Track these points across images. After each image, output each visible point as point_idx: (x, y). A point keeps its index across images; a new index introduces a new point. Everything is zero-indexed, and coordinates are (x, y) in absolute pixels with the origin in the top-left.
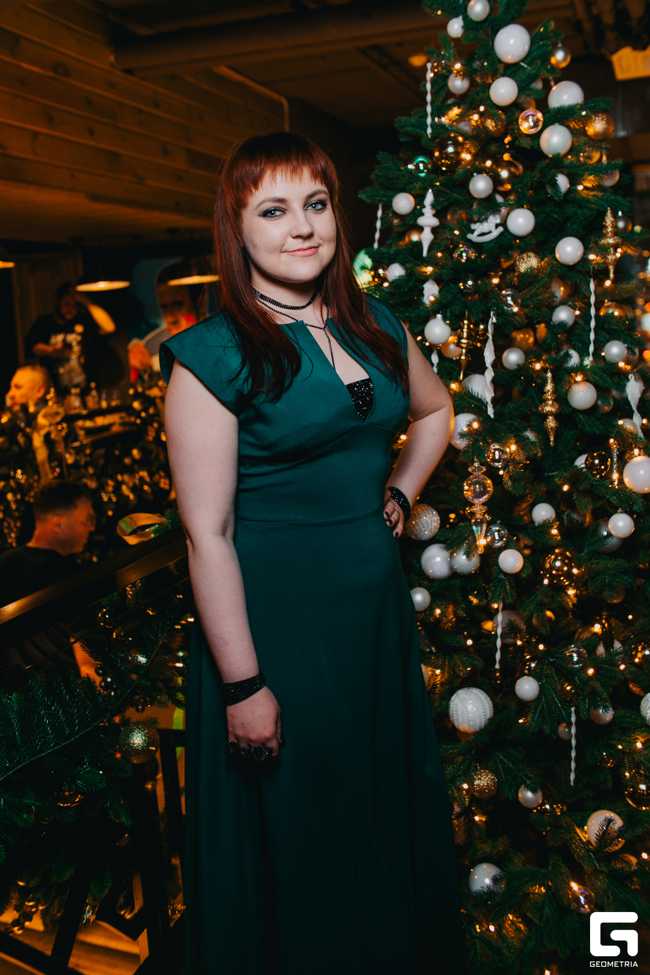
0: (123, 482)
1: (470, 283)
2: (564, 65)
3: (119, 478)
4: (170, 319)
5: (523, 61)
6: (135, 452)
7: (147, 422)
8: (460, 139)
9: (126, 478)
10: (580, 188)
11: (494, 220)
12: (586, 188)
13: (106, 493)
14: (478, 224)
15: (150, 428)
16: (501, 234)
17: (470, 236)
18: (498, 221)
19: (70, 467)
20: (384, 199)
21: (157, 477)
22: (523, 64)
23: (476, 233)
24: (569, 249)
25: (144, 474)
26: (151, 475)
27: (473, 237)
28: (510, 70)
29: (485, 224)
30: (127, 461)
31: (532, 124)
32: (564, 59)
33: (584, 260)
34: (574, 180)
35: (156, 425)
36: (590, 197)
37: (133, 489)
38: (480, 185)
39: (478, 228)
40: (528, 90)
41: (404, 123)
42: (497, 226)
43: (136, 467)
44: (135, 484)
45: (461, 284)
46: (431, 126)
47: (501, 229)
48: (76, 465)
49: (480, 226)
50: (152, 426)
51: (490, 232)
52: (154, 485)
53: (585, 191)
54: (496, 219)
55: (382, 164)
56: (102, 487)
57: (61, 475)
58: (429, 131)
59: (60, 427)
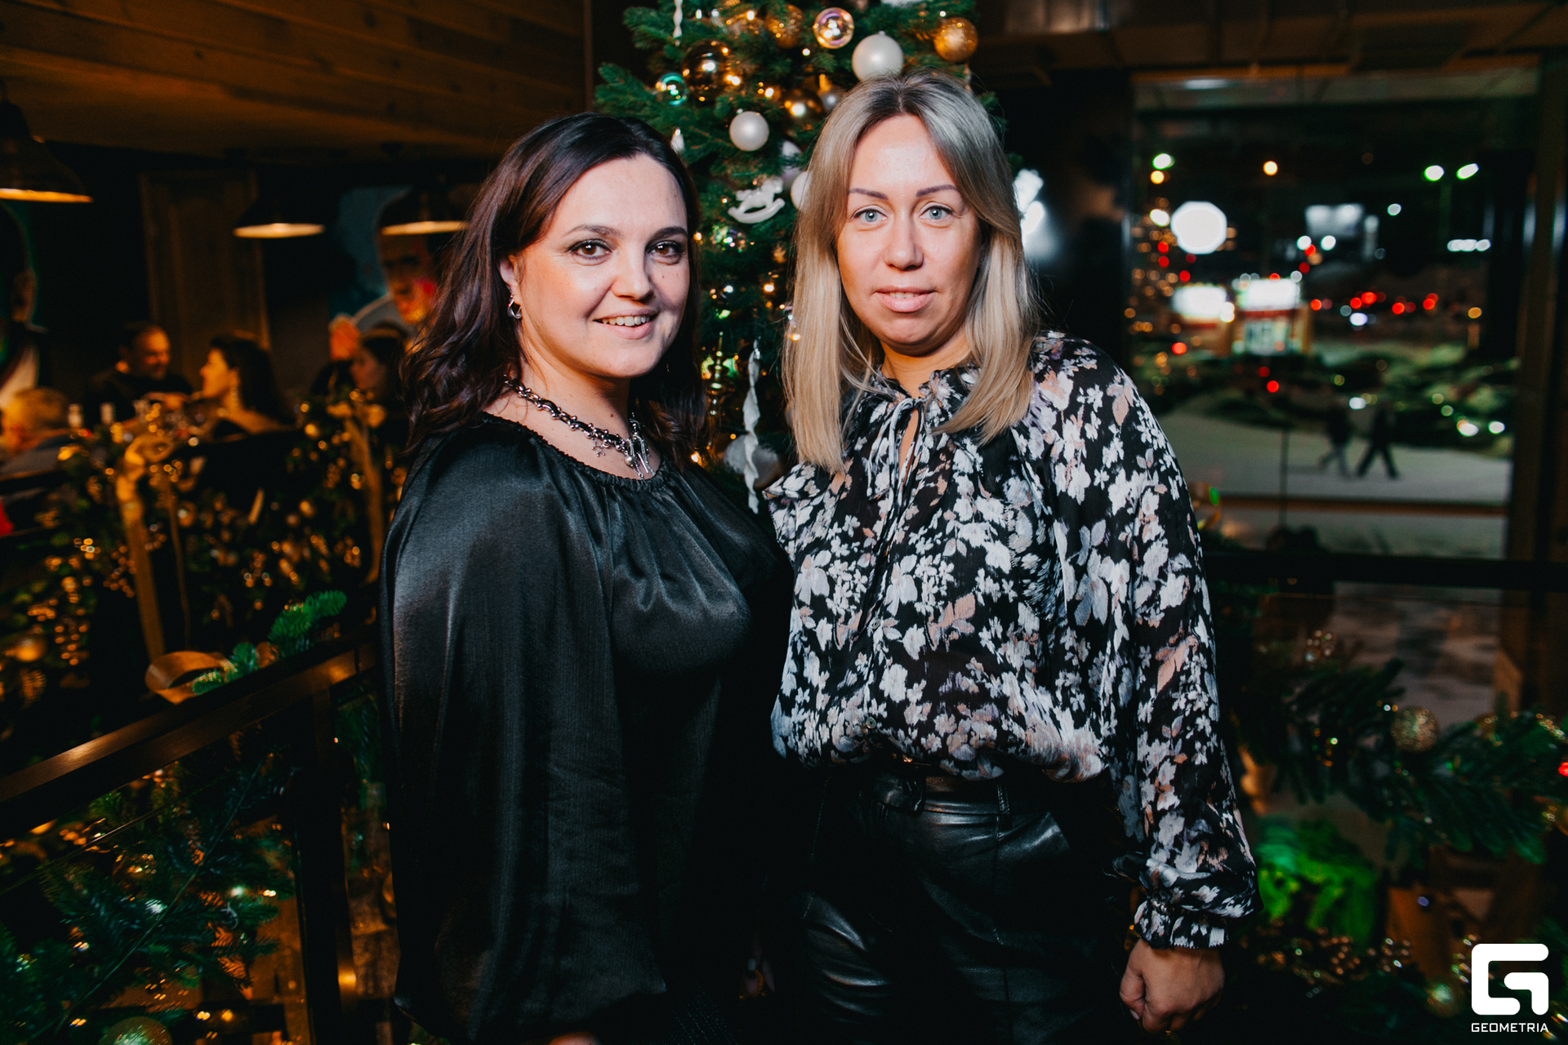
0: (281, 555)
1: (729, 289)
3: (275, 547)
4: (398, 285)
6: (305, 507)
7: (327, 458)
8: (725, 52)
9: (287, 548)
11: (772, 186)
13: (251, 572)
14: (748, 192)
15: (332, 469)
16: (781, 212)
17: (733, 212)
18: (779, 189)
19: (184, 532)
21: (339, 547)
23: (743, 208)
25: (318, 542)
26: (331, 544)
27: (738, 213)
29: (758, 193)
30: (292, 520)
31: (836, 33)
35: (342, 463)
37: (299, 567)
38: (748, 130)
39: (747, 198)
41: (641, 20)
42: (776, 197)
43: (307, 530)
44: (302, 557)
45: (713, 291)
46: (683, 27)
47: (780, 203)
48: (196, 528)
49: (750, 197)
50: (335, 463)
51: (764, 207)
52: (336, 560)
54: (775, 186)
55: (607, 85)
56: (245, 564)
57: (168, 544)
58: (678, 33)
59: (167, 468)
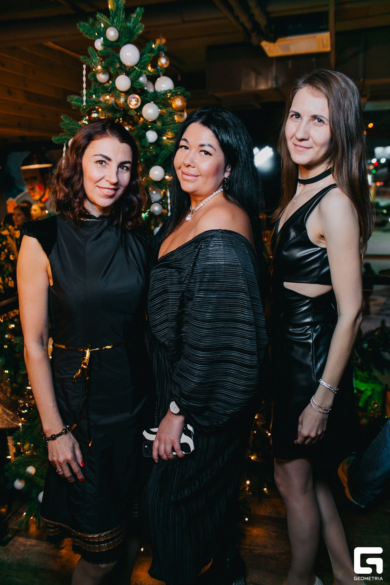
2: (166, 66)
4: (30, 187)
5: (135, 66)
8: (100, 110)
10: (165, 138)
12: (168, 138)
20: (66, 141)
22: (135, 67)
24: (157, 173)
28: (128, 71)
31: (136, 103)
32: (166, 64)
33: (164, 179)
34: (160, 133)
36: (169, 144)
40: (136, 83)
41: (73, 99)
46: (86, 101)
53: (167, 140)
55: (63, 121)
58: (85, 104)
